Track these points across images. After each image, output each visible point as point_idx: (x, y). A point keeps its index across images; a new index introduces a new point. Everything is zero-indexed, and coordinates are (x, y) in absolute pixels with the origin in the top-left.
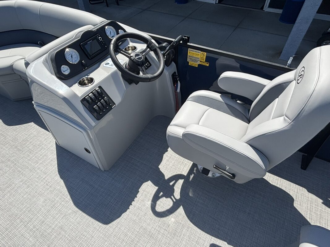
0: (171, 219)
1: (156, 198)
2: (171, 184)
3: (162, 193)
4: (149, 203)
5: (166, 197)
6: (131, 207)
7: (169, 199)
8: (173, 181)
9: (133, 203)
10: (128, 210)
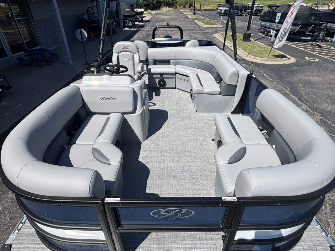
4: (153, 106)
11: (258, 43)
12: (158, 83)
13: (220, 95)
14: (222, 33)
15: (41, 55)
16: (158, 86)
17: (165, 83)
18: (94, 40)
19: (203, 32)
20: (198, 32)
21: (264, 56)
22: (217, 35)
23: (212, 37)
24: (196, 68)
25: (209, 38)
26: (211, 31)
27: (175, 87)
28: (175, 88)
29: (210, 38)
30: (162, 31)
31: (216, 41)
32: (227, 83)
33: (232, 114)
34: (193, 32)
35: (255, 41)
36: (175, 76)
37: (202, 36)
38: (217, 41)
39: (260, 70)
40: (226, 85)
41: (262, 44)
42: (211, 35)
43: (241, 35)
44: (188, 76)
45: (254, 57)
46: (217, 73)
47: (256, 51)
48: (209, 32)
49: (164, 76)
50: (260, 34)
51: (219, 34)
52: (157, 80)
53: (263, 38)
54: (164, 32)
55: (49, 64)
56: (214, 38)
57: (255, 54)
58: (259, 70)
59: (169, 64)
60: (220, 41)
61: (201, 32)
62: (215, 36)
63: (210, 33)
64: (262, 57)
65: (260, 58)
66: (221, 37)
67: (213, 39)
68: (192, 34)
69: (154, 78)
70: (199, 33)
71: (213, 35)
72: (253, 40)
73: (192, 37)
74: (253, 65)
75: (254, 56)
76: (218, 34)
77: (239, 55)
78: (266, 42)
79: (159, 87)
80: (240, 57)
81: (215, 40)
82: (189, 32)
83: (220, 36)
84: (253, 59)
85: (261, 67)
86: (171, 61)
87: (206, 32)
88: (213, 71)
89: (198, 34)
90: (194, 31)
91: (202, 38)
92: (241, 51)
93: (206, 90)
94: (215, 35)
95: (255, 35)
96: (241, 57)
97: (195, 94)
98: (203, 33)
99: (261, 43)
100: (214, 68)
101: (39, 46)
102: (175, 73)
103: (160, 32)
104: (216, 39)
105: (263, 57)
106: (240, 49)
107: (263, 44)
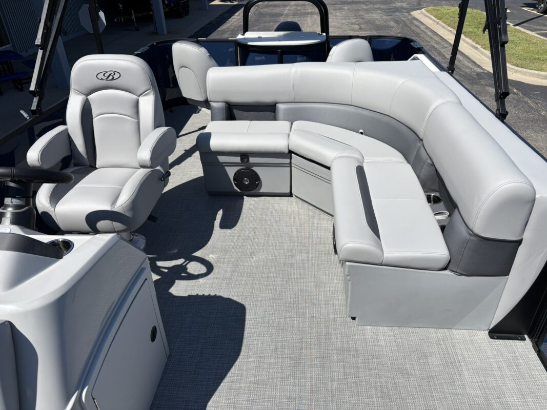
0: (211, 258)
1: (191, 277)
2: (166, 271)
3: (183, 274)
4: (201, 280)
5: (187, 269)
6: (212, 294)
7: (188, 266)
8: (162, 271)
9: (206, 294)
10: (218, 294)
11: (525, 33)
12: (235, 179)
13: (447, 272)
14: (434, 10)
15: (5, 66)
16: (236, 188)
17: (256, 180)
18: (137, 30)
19: (388, 6)
20: (376, 6)
21: (544, 66)
22: (422, 13)
23: (410, 17)
24: (357, 132)
25: (402, 20)
26: (408, 4)
27: (288, 191)
28: (291, 195)
29: (404, 22)
30: (294, 7)
31: (418, 27)
32: (477, 231)
33: (492, 337)
34: (364, 7)
35: (517, 27)
36: (288, 161)
37: (385, 17)
38: (422, 27)
39: (536, 104)
40: (472, 238)
41: (533, 33)
42: (406, 14)
43: (479, 11)
44: (329, 168)
45: (516, 68)
46: (433, 164)
47: (521, 53)
48: (402, 8)
49: (252, 160)
50: (524, 9)
51: (427, 11)
52: (231, 172)
53: (535, 20)
54: (299, 8)
55: (20, 87)
56: (415, 21)
57: (519, 62)
58: (533, 105)
59: (275, 118)
60: (428, 28)
61: (383, 6)
62: (416, 17)
63: (404, 9)
64: (538, 70)
65: (532, 71)
66: (431, 19)
67: (412, 23)
68: (361, 13)
69: (222, 166)
70: (379, 9)
71: (411, 13)
72: (511, 25)
73: (363, 19)
74: (515, 91)
75: (517, 66)
76: (423, 10)
77: (478, 63)
78: (543, 28)
79: (239, 191)
80: (479, 66)
81: (416, 26)
82: (356, 8)
83: (428, 15)
84: (514, 74)
85: (538, 94)
86: (281, 107)
87: (396, 8)
88: (418, 156)
89: (376, 13)
90: (367, 5)
91: (386, 21)
92: (483, 53)
93: (390, 253)
94: (416, 14)
95: (515, 12)
96: (484, 70)
97: (347, 263)
98: (388, 9)
99: (532, 31)
100: (419, 144)
101: (9, 44)
102: (287, 151)
103: (289, 10)
104: (418, 24)
105: (541, 70)
106: (479, 47)
107: (536, 35)
